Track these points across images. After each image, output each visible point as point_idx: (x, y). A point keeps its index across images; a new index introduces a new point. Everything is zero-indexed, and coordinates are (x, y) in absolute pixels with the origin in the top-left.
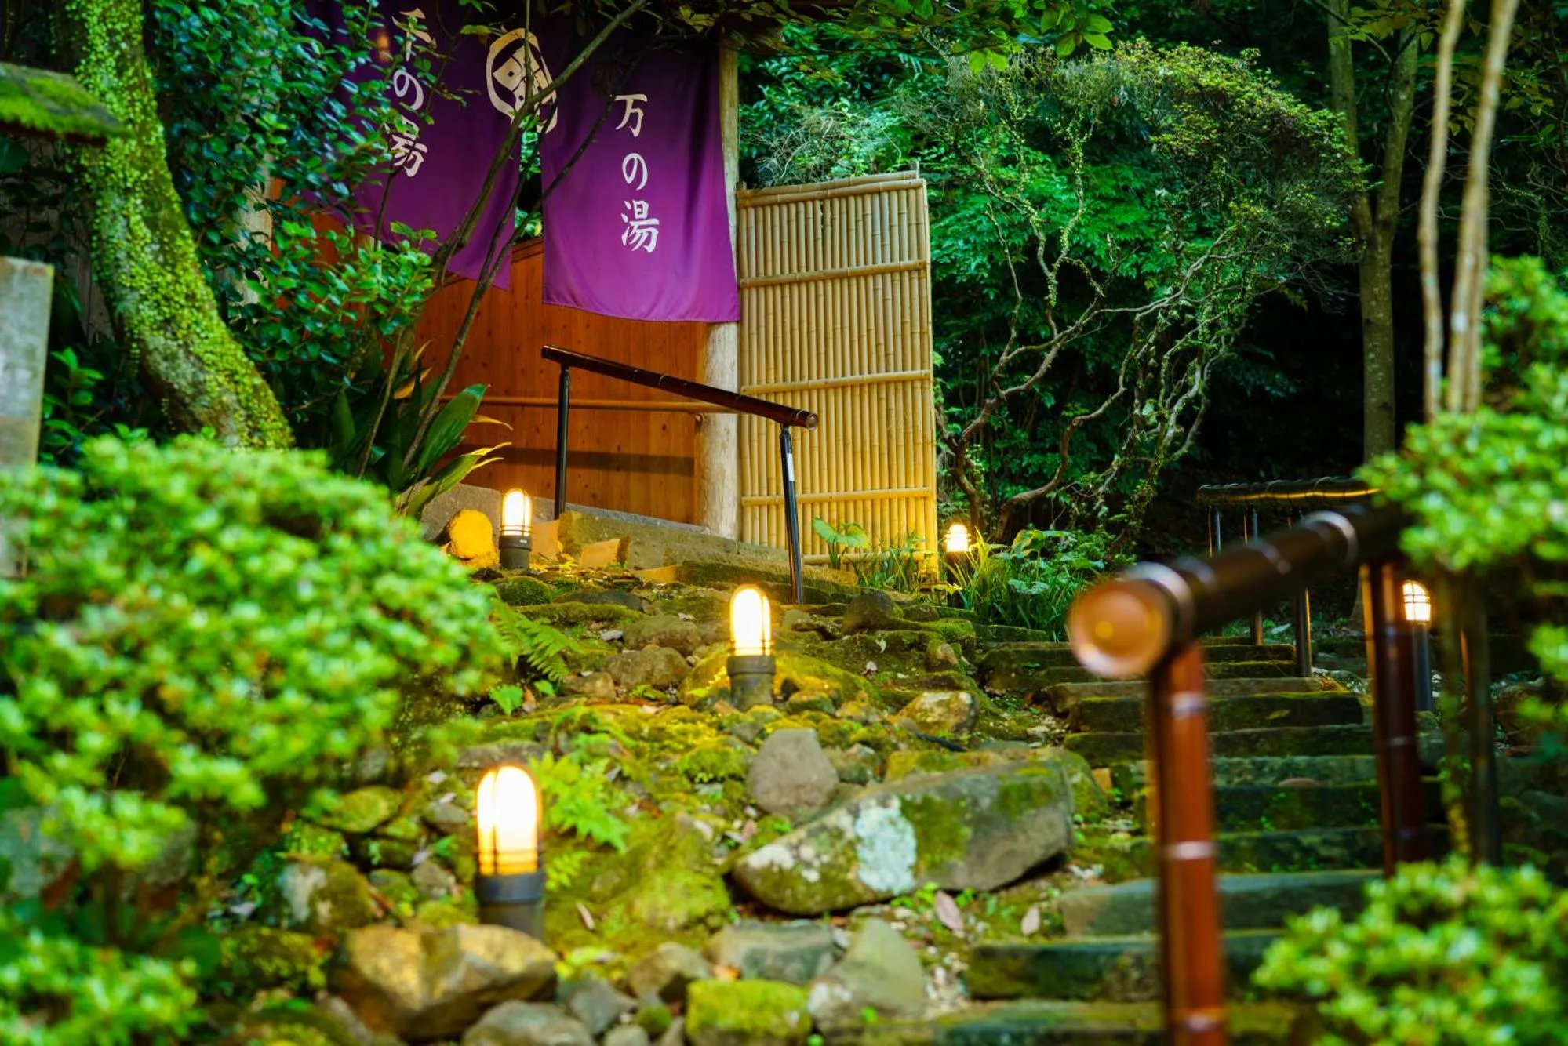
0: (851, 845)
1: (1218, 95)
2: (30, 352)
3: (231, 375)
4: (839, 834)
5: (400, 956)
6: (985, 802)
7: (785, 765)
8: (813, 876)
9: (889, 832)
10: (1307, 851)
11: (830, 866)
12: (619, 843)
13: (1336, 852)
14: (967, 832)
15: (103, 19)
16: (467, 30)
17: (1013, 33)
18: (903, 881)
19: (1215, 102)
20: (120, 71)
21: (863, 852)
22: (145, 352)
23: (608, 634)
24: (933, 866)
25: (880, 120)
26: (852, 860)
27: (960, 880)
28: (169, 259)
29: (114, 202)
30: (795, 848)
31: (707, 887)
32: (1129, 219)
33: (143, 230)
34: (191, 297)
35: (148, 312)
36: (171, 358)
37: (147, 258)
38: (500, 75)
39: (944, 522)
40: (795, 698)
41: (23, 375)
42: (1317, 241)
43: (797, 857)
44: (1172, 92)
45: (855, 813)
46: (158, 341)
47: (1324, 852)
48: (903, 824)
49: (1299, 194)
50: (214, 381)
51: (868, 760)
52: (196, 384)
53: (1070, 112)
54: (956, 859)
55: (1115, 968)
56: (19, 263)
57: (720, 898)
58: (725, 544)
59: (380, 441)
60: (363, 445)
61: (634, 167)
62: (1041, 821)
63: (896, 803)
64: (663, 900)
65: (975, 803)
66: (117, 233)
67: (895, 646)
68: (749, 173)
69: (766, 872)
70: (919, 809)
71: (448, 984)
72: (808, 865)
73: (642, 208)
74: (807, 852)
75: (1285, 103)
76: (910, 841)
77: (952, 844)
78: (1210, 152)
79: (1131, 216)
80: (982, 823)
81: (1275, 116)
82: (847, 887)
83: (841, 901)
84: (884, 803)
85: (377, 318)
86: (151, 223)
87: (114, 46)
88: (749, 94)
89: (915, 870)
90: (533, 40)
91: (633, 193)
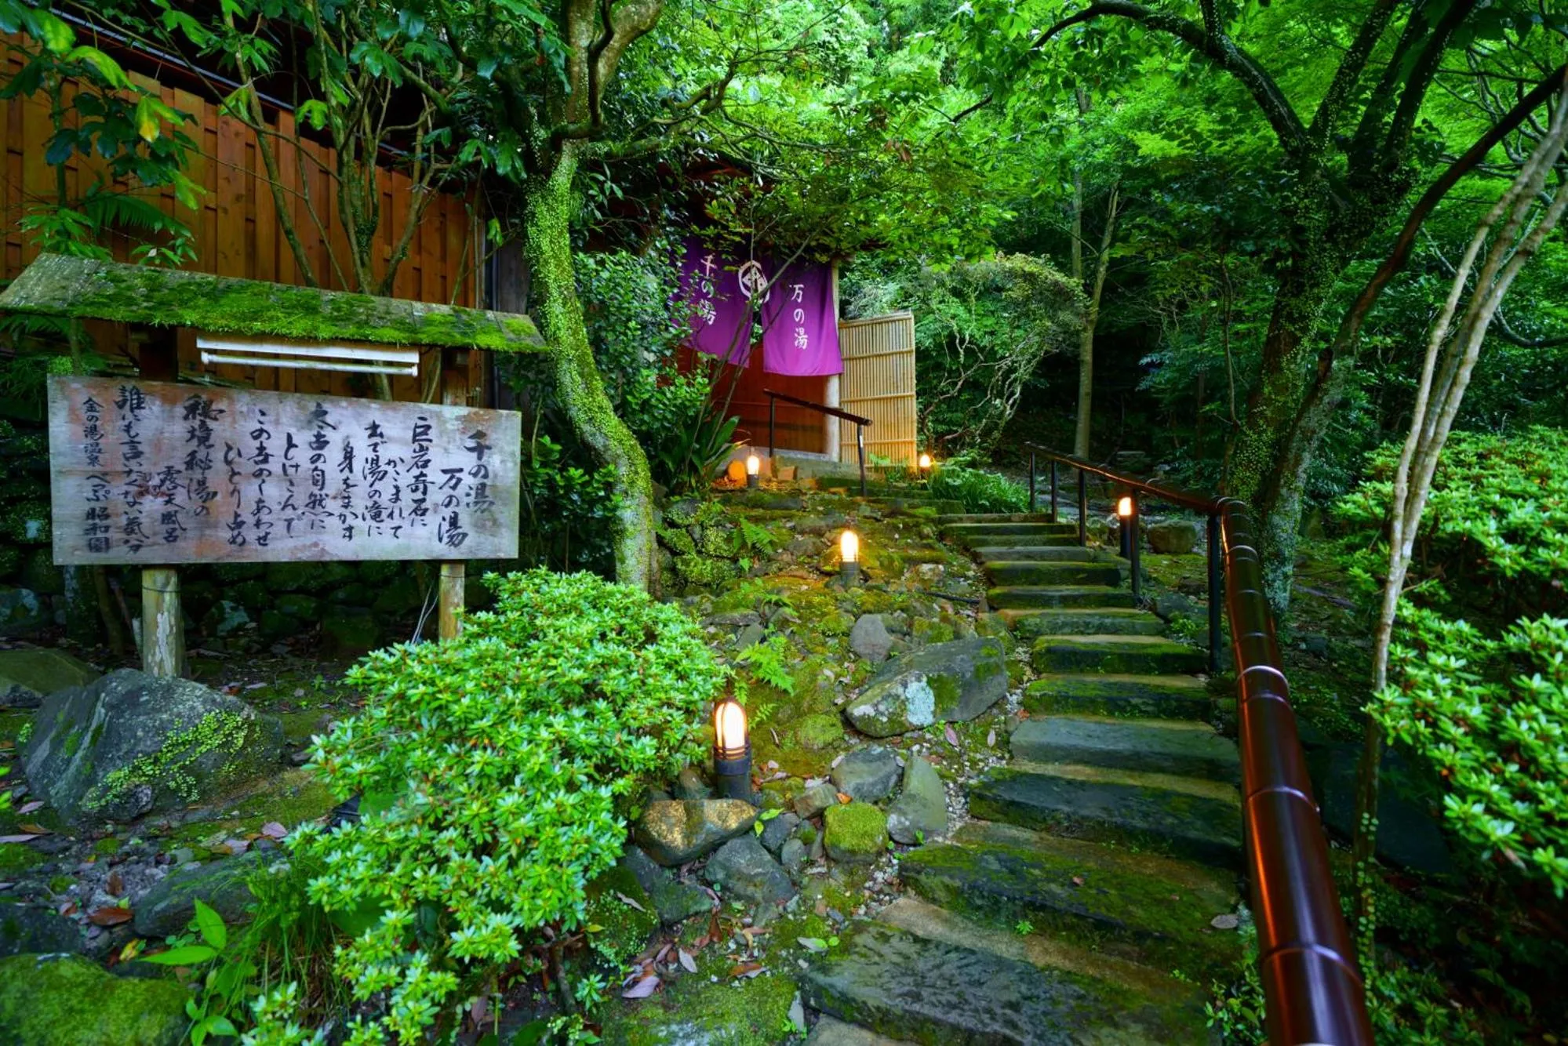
0: (903, 702)
1: (1031, 274)
2: (513, 454)
3: (620, 442)
4: (898, 697)
5: (673, 821)
6: (968, 675)
7: (867, 633)
8: (885, 719)
9: (922, 694)
10: (1136, 707)
11: (893, 714)
12: (790, 690)
13: (1150, 709)
14: (959, 691)
15: (555, 280)
16: (727, 268)
17: (953, 255)
18: (929, 720)
19: (1029, 277)
20: (564, 305)
21: (910, 707)
22: (582, 433)
23: (789, 525)
24: (944, 710)
25: (893, 287)
26: (904, 710)
27: (957, 716)
28: (590, 391)
29: (565, 366)
30: (876, 705)
31: (833, 725)
32: (989, 323)
33: (578, 379)
34: (600, 408)
35: (582, 416)
36: (594, 435)
37: (580, 391)
38: (745, 280)
39: (919, 453)
40: (870, 583)
41: (510, 465)
42: (1072, 334)
43: (877, 710)
44: (1012, 274)
45: (905, 686)
46: (586, 428)
47: (1143, 708)
48: (928, 689)
49: (1065, 316)
50: (613, 444)
51: (904, 620)
52: (605, 446)
53: (970, 284)
54: (954, 706)
55: (1053, 818)
56: (504, 412)
57: (839, 731)
58: (834, 464)
59: (698, 441)
60: (690, 444)
61: (799, 314)
62: (995, 682)
63: (925, 679)
64: (811, 734)
65: (963, 676)
66: (567, 380)
67: (907, 527)
68: (843, 313)
69: (862, 718)
70: (936, 681)
71: (698, 840)
72: (882, 714)
73: (802, 330)
74: (882, 708)
75: (1060, 277)
76: (932, 698)
77: (952, 698)
78: (1028, 299)
79: (990, 321)
80: (967, 686)
81: (1056, 283)
82: (901, 724)
83: (898, 731)
84: (919, 680)
85: (686, 408)
86: (581, 375)
87: (561, 293)
88: (842, 276)
89: (934, 713)
90: (758, 265)
91: (799, 325)
